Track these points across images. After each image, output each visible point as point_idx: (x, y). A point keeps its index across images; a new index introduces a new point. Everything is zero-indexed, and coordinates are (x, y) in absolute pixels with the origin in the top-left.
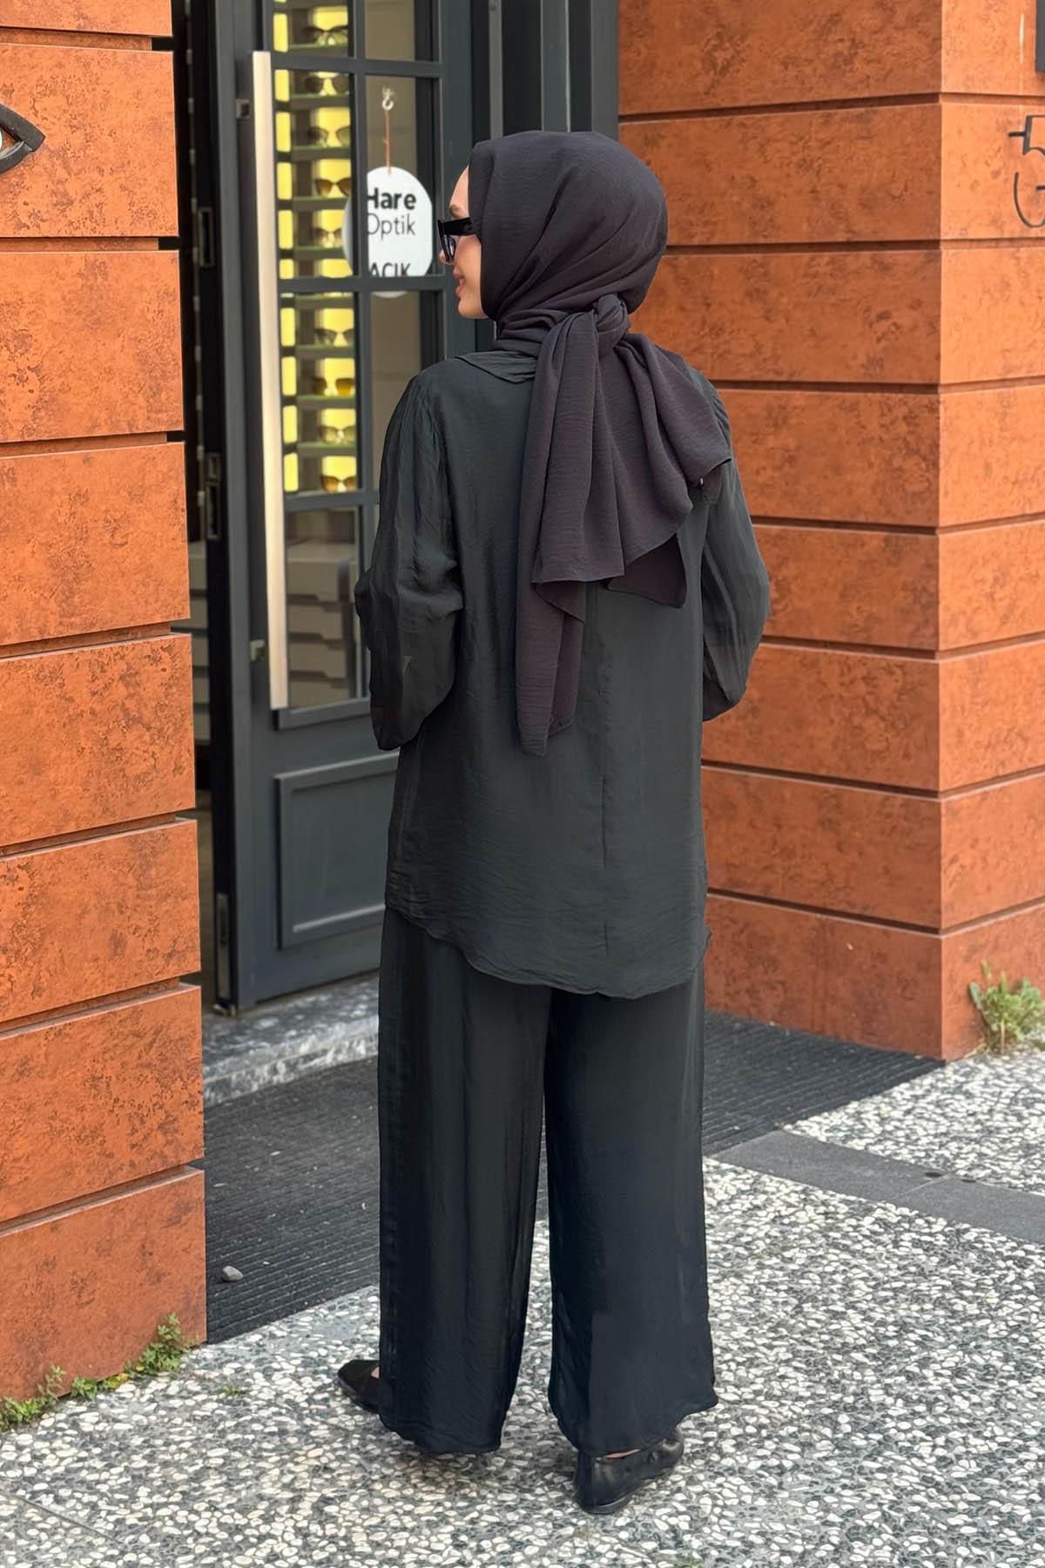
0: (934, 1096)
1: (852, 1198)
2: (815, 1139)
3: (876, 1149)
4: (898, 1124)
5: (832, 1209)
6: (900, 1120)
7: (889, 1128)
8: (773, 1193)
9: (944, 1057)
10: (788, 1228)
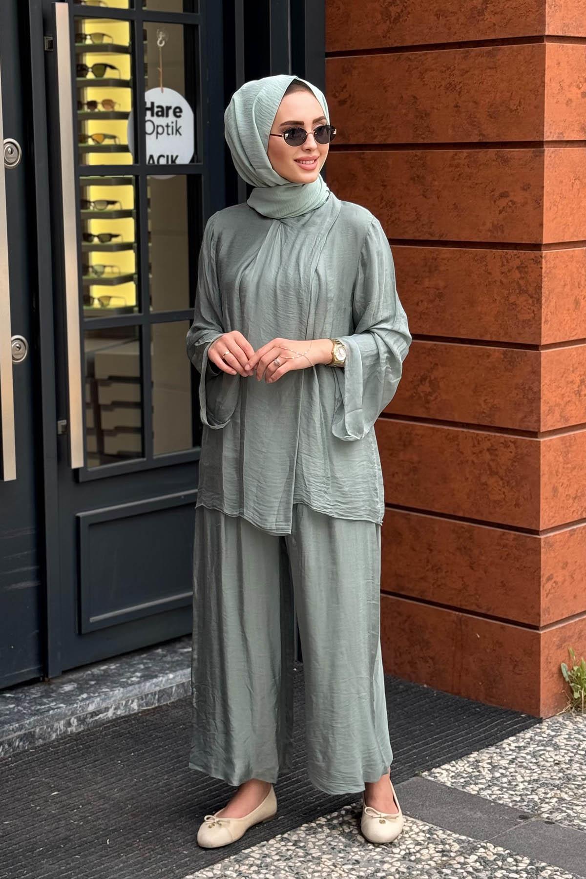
0: (531, 748)
1: (463, 838)
2: (443, 784)
3: (484, 794)
4: (504, 772)
5: (447, 847)
6: (506, 769)
7: (497, 775)
8: (407, 833)
9: (542, 715)
10: (413, 864)
